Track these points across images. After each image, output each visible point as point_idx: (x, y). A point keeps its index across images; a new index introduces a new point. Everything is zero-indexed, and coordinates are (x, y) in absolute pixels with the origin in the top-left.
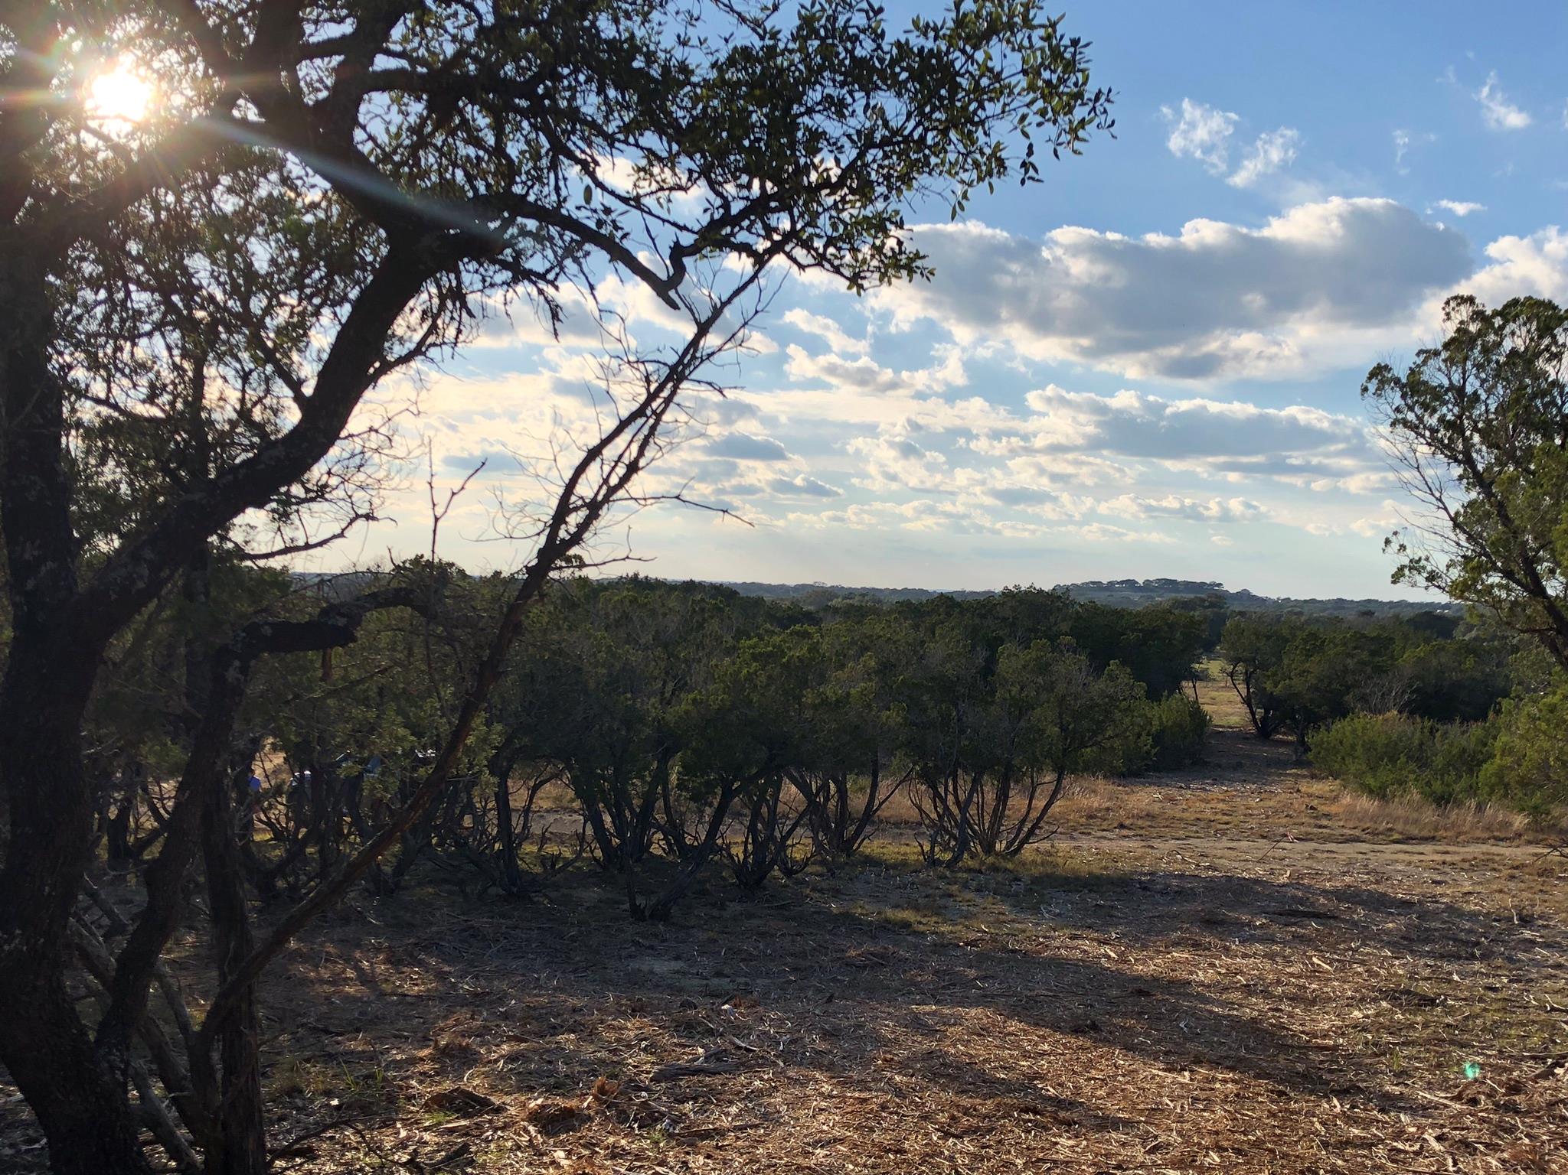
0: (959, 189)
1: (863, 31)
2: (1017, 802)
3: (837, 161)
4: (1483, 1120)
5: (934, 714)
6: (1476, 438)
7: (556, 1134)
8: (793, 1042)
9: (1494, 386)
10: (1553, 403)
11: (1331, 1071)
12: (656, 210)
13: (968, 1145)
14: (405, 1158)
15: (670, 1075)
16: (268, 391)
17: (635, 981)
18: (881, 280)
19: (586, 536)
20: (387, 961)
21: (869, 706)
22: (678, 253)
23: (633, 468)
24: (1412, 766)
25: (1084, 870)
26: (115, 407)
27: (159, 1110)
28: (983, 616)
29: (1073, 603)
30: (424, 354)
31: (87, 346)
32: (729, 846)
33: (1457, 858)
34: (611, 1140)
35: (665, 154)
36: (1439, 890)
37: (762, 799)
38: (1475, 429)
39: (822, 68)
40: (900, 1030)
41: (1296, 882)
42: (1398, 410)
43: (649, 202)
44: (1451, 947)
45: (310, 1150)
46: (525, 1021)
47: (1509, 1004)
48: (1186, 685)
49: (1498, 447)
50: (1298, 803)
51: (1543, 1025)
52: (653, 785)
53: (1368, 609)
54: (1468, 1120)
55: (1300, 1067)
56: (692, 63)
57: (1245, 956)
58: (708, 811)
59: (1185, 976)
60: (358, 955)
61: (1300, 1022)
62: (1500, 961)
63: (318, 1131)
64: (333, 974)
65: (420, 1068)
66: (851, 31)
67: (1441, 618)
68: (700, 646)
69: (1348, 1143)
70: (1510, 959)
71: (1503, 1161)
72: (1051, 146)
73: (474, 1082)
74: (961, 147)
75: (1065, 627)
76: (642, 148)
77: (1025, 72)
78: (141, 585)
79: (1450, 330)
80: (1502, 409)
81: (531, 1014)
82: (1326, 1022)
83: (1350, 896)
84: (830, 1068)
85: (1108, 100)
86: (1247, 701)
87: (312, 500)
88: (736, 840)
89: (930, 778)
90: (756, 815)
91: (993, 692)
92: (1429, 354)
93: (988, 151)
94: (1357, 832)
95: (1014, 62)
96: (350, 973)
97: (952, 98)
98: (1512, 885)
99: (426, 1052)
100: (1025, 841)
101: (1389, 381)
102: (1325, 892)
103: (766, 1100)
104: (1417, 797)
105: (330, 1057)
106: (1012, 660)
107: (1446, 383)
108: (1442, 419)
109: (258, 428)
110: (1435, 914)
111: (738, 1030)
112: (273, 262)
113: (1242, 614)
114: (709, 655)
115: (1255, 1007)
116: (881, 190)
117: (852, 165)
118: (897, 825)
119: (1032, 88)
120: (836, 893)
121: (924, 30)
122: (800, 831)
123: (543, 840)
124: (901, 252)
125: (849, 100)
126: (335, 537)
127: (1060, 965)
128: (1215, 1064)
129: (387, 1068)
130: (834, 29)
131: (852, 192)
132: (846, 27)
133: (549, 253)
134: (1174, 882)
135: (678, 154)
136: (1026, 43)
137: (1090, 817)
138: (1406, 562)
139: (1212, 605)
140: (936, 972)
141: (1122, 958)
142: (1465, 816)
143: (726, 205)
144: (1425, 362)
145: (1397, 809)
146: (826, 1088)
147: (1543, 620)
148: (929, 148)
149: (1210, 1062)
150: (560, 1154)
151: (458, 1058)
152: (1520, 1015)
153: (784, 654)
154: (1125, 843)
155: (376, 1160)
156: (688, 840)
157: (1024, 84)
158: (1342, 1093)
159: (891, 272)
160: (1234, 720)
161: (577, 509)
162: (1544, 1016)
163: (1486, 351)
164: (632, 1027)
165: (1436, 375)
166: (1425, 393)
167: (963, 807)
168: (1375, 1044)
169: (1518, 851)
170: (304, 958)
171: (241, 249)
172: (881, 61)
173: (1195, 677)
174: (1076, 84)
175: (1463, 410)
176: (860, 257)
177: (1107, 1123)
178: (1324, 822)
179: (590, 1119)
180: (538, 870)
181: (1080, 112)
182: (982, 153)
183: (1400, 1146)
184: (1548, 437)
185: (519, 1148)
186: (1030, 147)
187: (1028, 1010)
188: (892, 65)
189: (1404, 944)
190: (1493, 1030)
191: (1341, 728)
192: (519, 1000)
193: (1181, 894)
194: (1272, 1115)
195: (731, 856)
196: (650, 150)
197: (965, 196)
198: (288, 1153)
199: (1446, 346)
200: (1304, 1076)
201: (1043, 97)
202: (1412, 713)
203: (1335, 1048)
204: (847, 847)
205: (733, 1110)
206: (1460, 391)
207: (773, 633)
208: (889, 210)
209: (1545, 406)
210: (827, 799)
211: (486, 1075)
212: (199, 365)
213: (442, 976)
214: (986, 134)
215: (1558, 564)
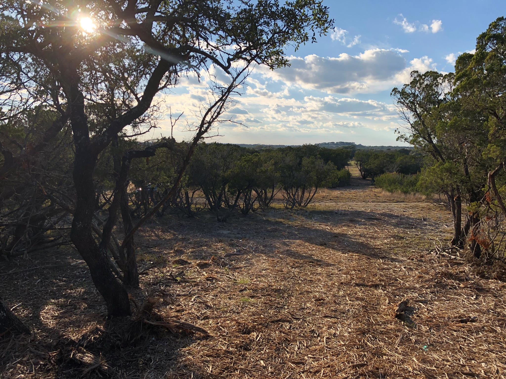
0: (297, 44)
1: (273, 5)
2: (306, 195)
3: (267, 37)
4: (415, 264)
5: (287, 174)
6: (417, 106)
7: (203, 269)
8: (256, 248)
9: (422, 93)
10: (436, 97)
11: (380, 253)
12: (222, 50)
13: (297, 270)
14: (169, 274)
15: (228, 255)
16: (129, 97)
17: (219, 235)
18: (278, 67)
19: (208, 130)
20: (161, 231)
21: (272, 172)
22: (229, 60)
23: (219, 113)
24: (399, 185)
25: (322, 210)
26: (93, 101)
27: (113, 264)
28: (298, 151)
29: (320, 148)
30: (166, 87)
31: (86, 85)
32: (239, 205)
33: (409, 206)
34: (216, 270)
35: (224, 36)
36: (405, 213)
37: (247, 194)
38: (417, 103)
39: (263, 14)
40: (281, 245)
41: (371, 212)
42: (399, 99)
43: (220, 48)
44: (407, 226)
45: (147, 273)
46: (194, 244)
47: (421, 238)
48: (346, 167)
49: (423, 108)
50: (372, 193)
51: (428, 243)
52: (222, 191)
53: (389, 148)
54: (411, 264)
55: (373, 253)
56: (231, 13)
57: (360, 228)
58: (234, 197)
59: (346, 233)
60: (154, 230)
61: (372, 243)
62: (419, 229)
63: (148, 269)
64: (149, 235)
65: (171, 255)
66: (271, 5)
67: (406, 150)
68: (232, 159)
69: (384, 269)
70: (421, 228)
71: (419, 272)
72: (319, 33)
73: (183, 257)
74: (297, 34)
75: (317, 153)
76: (218, 35)
77: (313, 15)
78: (105, 141)
79: (412, 79)
80: (424, 99)
81: (195, 243)
82: (378, 243)
83: (384, 215)
84: (265, 253)
85: (333, 22)
86: (360, 170)
87: (141, 123)
88: (241, 204)
89: (286, 189)
90: (246, 198)
91: (301, 169)
92: (406, 85)
93: (304, 35)
94: (386, 200)
95: (310, 12)
96: (153, 234)
97: (295, 21)
98: (422, 212)
99: (172, 251)
100: (308, 203)
101: (397, 92)
102: (378, 214)
103: (251, 260)
104: (400, 192)
105: (150, 253)
106: (306, 161)
107: (411, 92)
108: (409, 101)
109: (127, 106)
110: (404, 218)
111: (243, 245)
112: (129, 65)
113: (359, 150)
114: (234, 161)
115: (362, 240)
116: (278, 44)
117: (271, 38)
118: (278, 200)
119: (315, 19)
120: (265, 216)
121: (289, 4)
122: (256, 202)
123: (196, 204)
124: (283, 60)
125: (270, 22)
126: (147, 132)
127: (316, 230)
128: (353, 252)
129: (163, 255)
130: (267, 4)
131: (271, 45)
132: (269, 4)
133: (197, 61)
134: (343, 212)
135: (227, 36)
136: (313, 8)
137: (323, 198)
138: (400, 136)
139: (352, 148)
140: (288, 233)
141: (331, 229)
142: (411, 196)
143: (241, 48)
144: (405, 88)
145: (395, 195)
146: (264, 258)
147: (432, 149)
148: (290, 34)
149: (352, 252)
150: (204, 273)
151: (179, 252)
152: (423, 241)
153: (252, 160)
154: (331, 203)
155: (162, 275)
156: (230, 204)
157: (313, 18)
158: (382, 258)
159: (280, 65)
160: (357, 175)
161: (206, 124)
162: (429, 241)
163: (421, 84)
164: (219, 245)
165: (408, 90)
166: (406, 95)
167: (294, 196)
168: (390, 247)
169: (423, 204)
170: (142, 231)
171: (122, 61)
172: (278, 12)
173: (348, 165)
174: (325, 18)
175: (415, 99)
176: (273, 61)
177: (328, 265)
178: (378, 198)
179: (211, 265)
180: (195, 211)
181: (326, 25)
182: (302, 35)
183: (396, 269)
184: (434, 105)
185: (195, 272)
186: (314, 34)
187: (310, 241)
188: (281, 13)
189: (397, 225)
190: (417, 244)
191: (383, 176)
192: (193, 240)
193: (345, 215)
194: (367, 263)
195: (240, 207)
196: (220, 35)
197: (298, 46)
198: (142, 274)
199: (411, 83)
200: (374, 255)
201: (317, 21)
202: (399, 172)
203: (381, 248)
204: (267, 205)
205: (243, 263)
206: (414, 94)
207: (249, 155)
208: (280, 49)
209: (434, 98)
210: (262, 194)
211: (186, 256)
212: (113, 90)
213: (174, 235)
214: (304, 31)
215: (436, 136)
